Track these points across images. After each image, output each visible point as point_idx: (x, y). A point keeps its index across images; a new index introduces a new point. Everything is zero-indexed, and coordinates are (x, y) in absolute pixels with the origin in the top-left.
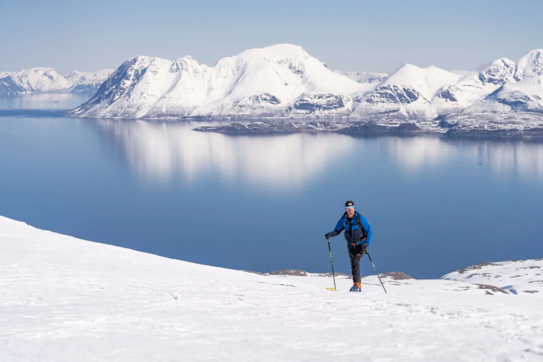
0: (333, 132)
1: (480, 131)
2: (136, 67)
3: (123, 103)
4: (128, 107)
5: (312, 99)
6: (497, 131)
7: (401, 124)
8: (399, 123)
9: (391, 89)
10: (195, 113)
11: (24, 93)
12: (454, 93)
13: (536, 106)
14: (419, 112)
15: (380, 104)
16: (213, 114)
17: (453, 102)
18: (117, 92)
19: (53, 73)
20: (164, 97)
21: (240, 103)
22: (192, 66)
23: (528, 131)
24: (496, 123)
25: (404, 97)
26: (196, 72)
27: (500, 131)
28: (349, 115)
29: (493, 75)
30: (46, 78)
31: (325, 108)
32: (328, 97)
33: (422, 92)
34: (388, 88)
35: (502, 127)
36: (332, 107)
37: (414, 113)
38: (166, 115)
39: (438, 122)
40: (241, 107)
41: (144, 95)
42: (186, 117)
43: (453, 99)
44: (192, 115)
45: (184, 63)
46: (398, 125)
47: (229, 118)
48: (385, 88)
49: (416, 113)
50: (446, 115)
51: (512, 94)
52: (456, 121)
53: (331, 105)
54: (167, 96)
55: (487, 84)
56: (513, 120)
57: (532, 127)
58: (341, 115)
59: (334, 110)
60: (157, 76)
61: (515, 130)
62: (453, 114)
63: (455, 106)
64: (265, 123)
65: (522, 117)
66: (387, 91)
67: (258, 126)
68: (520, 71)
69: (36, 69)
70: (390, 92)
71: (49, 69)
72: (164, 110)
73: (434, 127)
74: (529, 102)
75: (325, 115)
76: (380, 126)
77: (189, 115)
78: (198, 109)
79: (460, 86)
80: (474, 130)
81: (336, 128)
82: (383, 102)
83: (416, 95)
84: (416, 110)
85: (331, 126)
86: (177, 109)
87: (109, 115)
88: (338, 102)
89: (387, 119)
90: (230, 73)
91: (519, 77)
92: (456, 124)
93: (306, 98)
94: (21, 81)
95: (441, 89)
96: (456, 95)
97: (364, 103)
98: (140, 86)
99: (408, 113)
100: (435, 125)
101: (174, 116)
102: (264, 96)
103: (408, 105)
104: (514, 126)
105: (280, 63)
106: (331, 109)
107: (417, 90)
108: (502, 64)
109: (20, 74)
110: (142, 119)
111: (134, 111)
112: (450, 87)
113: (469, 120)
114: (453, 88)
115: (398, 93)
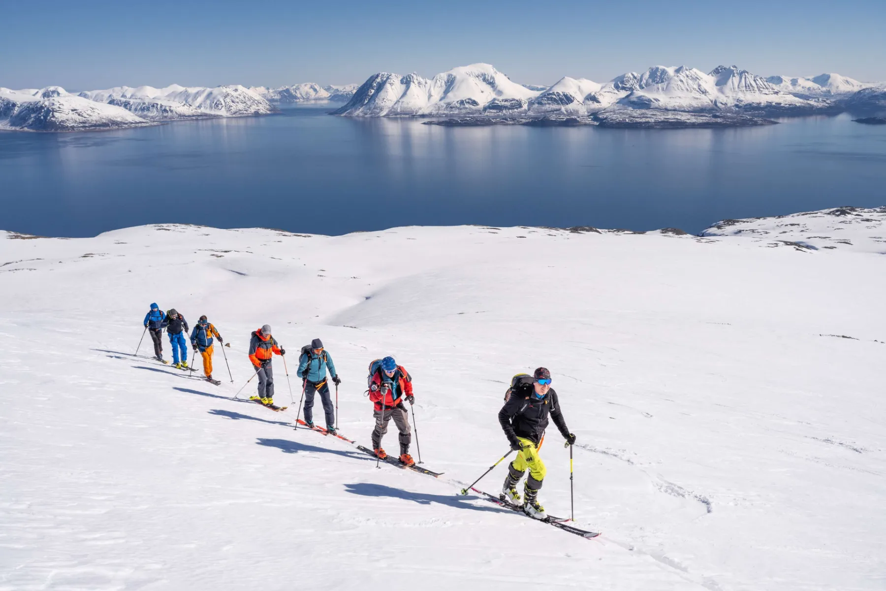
0: (519, 124)
1: (623, 123)
2: (379, 80)
3: (371, 106)
4: (374, 109)
5: (500, 102)
6: (635, 123)
7: (567, 119)
8: (565, 118)
9: (555, 95)
10: (420, 113)
11: (298, 100)
12: (599, 97)
13: (657, 106)
14: (574, 110)
15: (547, 106)
16: (433, 113)
17: (598, 104)
18: (366, 98)
19: (317, 87)
20: (398, 101)
21: (451, 105)
22: (417, 80)
23: (657, 123)
24: (634, 117)
25: (564, 100)
26: (419, 83)
27: (637, 123)
28: (526, 113)
29: (626, 85)
30: (311, 90)
31: (509, 109)
32: (512, 101)
33: (576, 97)
34: (553, 94)
35: (638, 120)
36: (514, 107)
37: (571, 111)
38: (401, 114)
39: (592, 117)
40: (451, 108)
41: (384, 100)
42: (414, 115)
43: (598, 102)
44: (418, 114)
45: (411, 78)
46: (564, 120)
47: (444, 116)
48: (551, 94)
49: (572, 111)
50: (598, 112)
51: (639, 98)
52: (605, 116)
53: (514, 106)
54: (400, 100)
55: (621, 91)
56: (645, 115)
57: (660, 120)
58: (521, 113)
59: (516, 110)
60: (393, 87)
61: (648, 122)
62: (603, 111)
63: (600, 106)
64: (472, 118)
65: (651, 113)
66: (552, 96)
67: (468, 120)
68: (644, 81)
69: (305, 84)
70: (554, 96)
71: (314, 84)
72: (399, 110)
73: (589, 121)
74: (652, 103)
75: (510, 113)
76: (552, 120)
77: (416, 114)
78: (422, 109)
79: (601, 92)
80: (619, 123)
81: (521, 122)
82: (550, 104)
83: (572, 99)
84: (573, 109)
85: (518, 121)
86: (408, 110)
87: (361, 114)
88: (519, 104)
89: (556, 115)
90: (443, 84)
91: (644, 86)
92: (606, 118)
93: (496, 102)
94: (296, 93)
95: (590, 94)
96: (600, 98)
97: (536, 105)
98: (382, 94)
99: (567, 111)
100: (590, 119)
101: (406, 114)
102: (467, 100)
103: (567, 106)
104: (647, 120)
105: (478, 77)
106: (514, 109)
107: (573, 95)
108: (632, 77)
109: (294, 87)
110: (384, 116)
111: (378, 111)
112: (595, 93)
113: (615, 116)
114: (598, 94)
115: (560, 98)
